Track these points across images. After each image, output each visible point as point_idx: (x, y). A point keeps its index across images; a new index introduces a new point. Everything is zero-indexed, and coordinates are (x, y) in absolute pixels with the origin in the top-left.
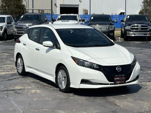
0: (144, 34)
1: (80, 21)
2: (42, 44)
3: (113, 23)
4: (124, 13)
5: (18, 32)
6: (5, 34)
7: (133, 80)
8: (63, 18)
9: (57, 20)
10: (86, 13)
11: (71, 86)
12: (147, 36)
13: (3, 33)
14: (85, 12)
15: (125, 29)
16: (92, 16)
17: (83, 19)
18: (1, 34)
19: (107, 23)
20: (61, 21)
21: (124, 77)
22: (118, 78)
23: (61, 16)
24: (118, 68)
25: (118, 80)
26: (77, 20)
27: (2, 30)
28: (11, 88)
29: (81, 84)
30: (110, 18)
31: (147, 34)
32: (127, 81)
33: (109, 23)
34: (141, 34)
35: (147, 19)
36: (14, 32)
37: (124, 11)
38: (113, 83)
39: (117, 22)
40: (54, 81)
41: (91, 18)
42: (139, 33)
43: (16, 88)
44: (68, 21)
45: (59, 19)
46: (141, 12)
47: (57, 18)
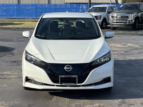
5: (114, 21)
6: (104, 23)
18: (100, 23)
27: (100, 20)
36: (110, 21)
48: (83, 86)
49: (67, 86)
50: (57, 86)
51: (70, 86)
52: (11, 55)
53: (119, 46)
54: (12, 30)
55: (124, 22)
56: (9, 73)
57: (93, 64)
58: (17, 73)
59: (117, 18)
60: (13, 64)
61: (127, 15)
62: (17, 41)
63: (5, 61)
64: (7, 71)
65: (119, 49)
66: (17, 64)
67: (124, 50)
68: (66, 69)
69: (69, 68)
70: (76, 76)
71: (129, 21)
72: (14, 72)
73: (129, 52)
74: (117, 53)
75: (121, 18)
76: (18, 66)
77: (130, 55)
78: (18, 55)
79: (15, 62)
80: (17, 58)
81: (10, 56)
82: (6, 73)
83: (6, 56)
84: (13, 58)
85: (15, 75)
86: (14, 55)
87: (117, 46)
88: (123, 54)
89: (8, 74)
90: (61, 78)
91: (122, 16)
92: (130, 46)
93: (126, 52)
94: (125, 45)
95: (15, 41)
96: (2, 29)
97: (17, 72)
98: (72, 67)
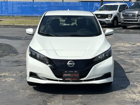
5: (124, 19)
6: (115, 21)
13: (113, 21)
18: (110, 21)
21: (76, 73)
22: (69, 75)
24: (70, 62)
25: (68, 77)
27: (111, 18)
29: (30, 77)
32: (82, 79)
36: (121, 20)
38: (62, 79)
52: (15, 55)
53: (127, 45)
54: (23, 28)
56: (7, 75)
57: (95, 60)
58: (15, 75)
60: (14, 64)
62: (24, 40)
63: (7, 61)
64: (6, 73)
65: (127, 49)
66: (18, 65)
67: (132, 50)
68: (69, 65)
69: (71, 64)
72: (12, 74)
73: (137, 52)
74: (124, 53)
76: (18, 67)
77: (137, 55)
78: (22, 54)
79: (16, 62)
80: (20, 58)
81: (13, 56)
82: (3, 75)
83: (9, 55)
84: (16, 58)
85: (12, 77)
86: (18, 55)
87: (125, 45)
88: (130, 54)
89: (5, 76)
91: (133, 15)
92: (138, 46)
93: (134, 52)
94: (134, 44)
95: (23, 40)
96: (13, 27)
97: (15, 73)
98: (75, 63)
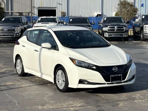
0: (121, 35)
1: (59, 23)
2: (41, 46)
3: (91, 24)
4: (100, 15)
7: (129, 80)
8: (42, 21)
9: (38, 22)
10: (64, 15)
11: (70, 86)
12: (123, 37)
14: (62, 14)
15: (102, 31)
16: (71, 18)
17: (62, 21)
19: (85, 25)
20: (41, 23)
23: (41, 18)
26: (57, 22)
28: (3, 84)
30: (87, 19)
31: (123, 35)
33: (87, 24)
34: (118, 35)
35: (123, 21)
37: (101, 13)
39: (94, 24)
40: (53, 81)
41: (70, 20)
42: (115, 34)
43: (8, 84)
44: (48, 23)
45: (39, 22)
46: (116, 14)
47: (37, 20)
48: (124, 82)
49: (114, 83)
50: (107, 84)
51: (116, 83)
55: (12, 35)
59: (4, 31)
61: (13, 28)
70: (121, 75)
71: (16, 34)
75: (8, 31)
90: (111, 77)
